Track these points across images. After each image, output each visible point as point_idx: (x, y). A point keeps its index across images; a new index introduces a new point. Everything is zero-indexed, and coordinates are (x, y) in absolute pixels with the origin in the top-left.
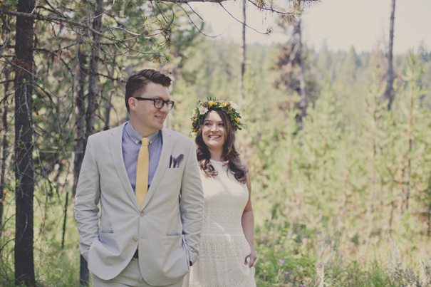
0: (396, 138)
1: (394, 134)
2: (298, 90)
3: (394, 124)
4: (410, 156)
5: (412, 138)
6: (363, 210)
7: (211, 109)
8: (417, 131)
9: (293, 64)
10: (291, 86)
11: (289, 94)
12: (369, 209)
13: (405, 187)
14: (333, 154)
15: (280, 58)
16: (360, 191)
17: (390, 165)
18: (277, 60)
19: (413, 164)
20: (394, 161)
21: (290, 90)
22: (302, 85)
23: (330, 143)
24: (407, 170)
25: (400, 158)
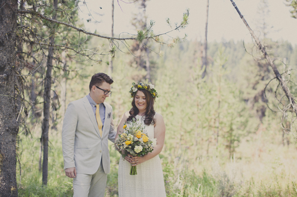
0: (210, 100)
1: (210, 97)
2: (145, 67)
3: (210, 92)
4: (219, 111)
5: (221, 100)
6: (191, 144)
7: (139, 89)
8: (223, 96)
9: (142, 50)
10: (140, 65)
11: (139, 70)
12: (195, 143)
13: (216, 130)
14: (172, 109)
15: (133, 46)
16: (189, 132)
17: (207, 116)
18: (131, 48)
19: (221, 116)
20: (209, 114)
21: (139, 67)
22: (148, 65)
23: (170, 103)
24: (217, 119)
25: (213, 112)
